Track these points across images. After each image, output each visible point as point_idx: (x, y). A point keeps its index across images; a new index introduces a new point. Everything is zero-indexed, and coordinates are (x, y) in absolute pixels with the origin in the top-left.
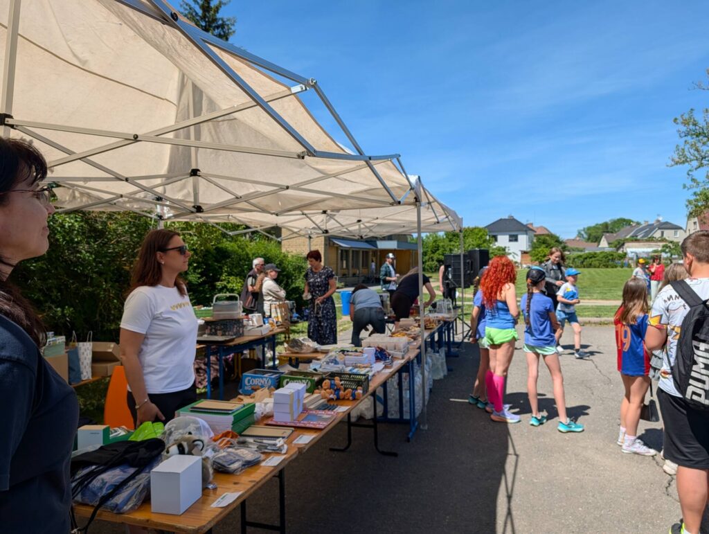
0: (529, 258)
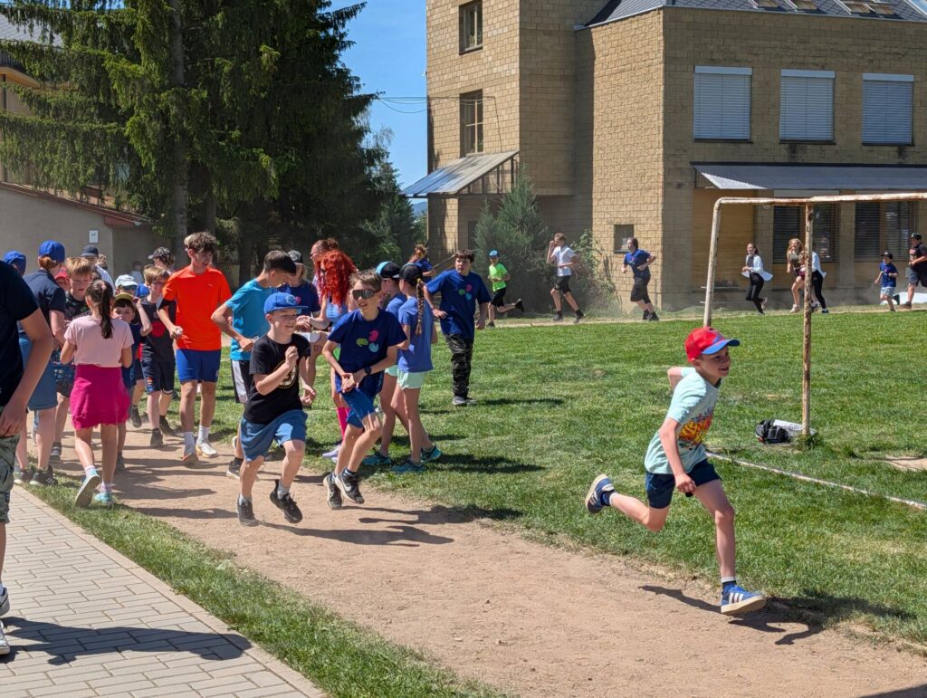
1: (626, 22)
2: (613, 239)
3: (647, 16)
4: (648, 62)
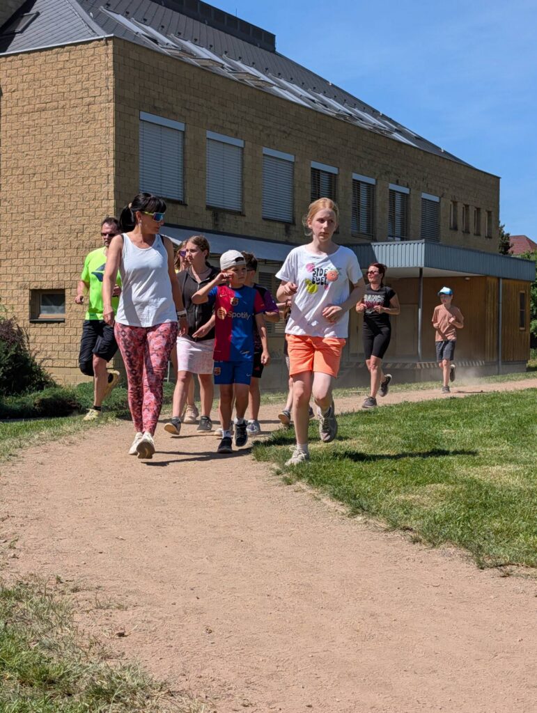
1: (48, 53)
2: (27, 306)
3: (85, 46)
4: (87, 100)
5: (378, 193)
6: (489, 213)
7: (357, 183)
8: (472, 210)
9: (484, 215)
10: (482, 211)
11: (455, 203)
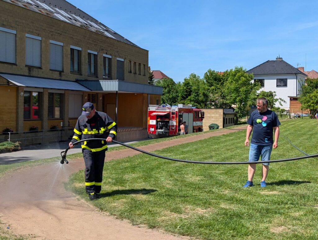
0: (299, 105)
5: (98, 58)
6: (144, 65)
7: (90, 54)
8: (137, 64)
9: (142, 66)
10: (141, 65)
11: (130, 61)
